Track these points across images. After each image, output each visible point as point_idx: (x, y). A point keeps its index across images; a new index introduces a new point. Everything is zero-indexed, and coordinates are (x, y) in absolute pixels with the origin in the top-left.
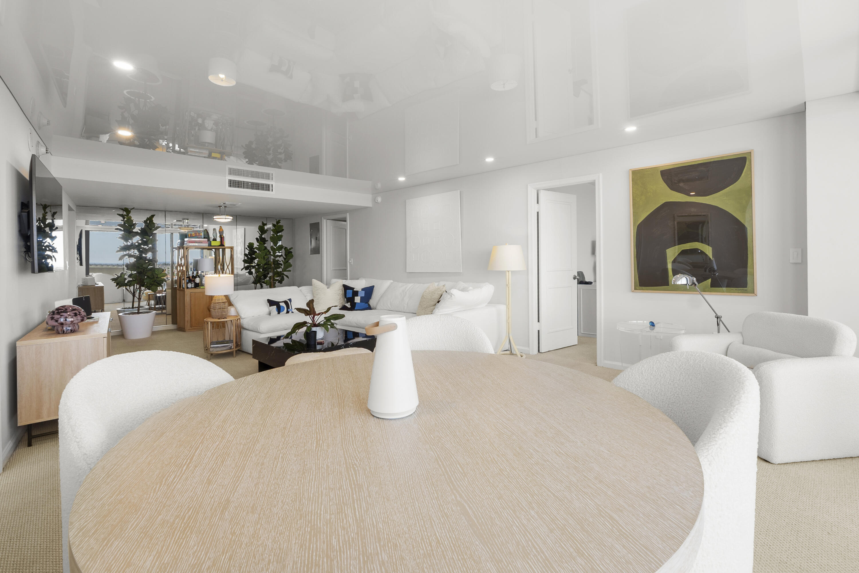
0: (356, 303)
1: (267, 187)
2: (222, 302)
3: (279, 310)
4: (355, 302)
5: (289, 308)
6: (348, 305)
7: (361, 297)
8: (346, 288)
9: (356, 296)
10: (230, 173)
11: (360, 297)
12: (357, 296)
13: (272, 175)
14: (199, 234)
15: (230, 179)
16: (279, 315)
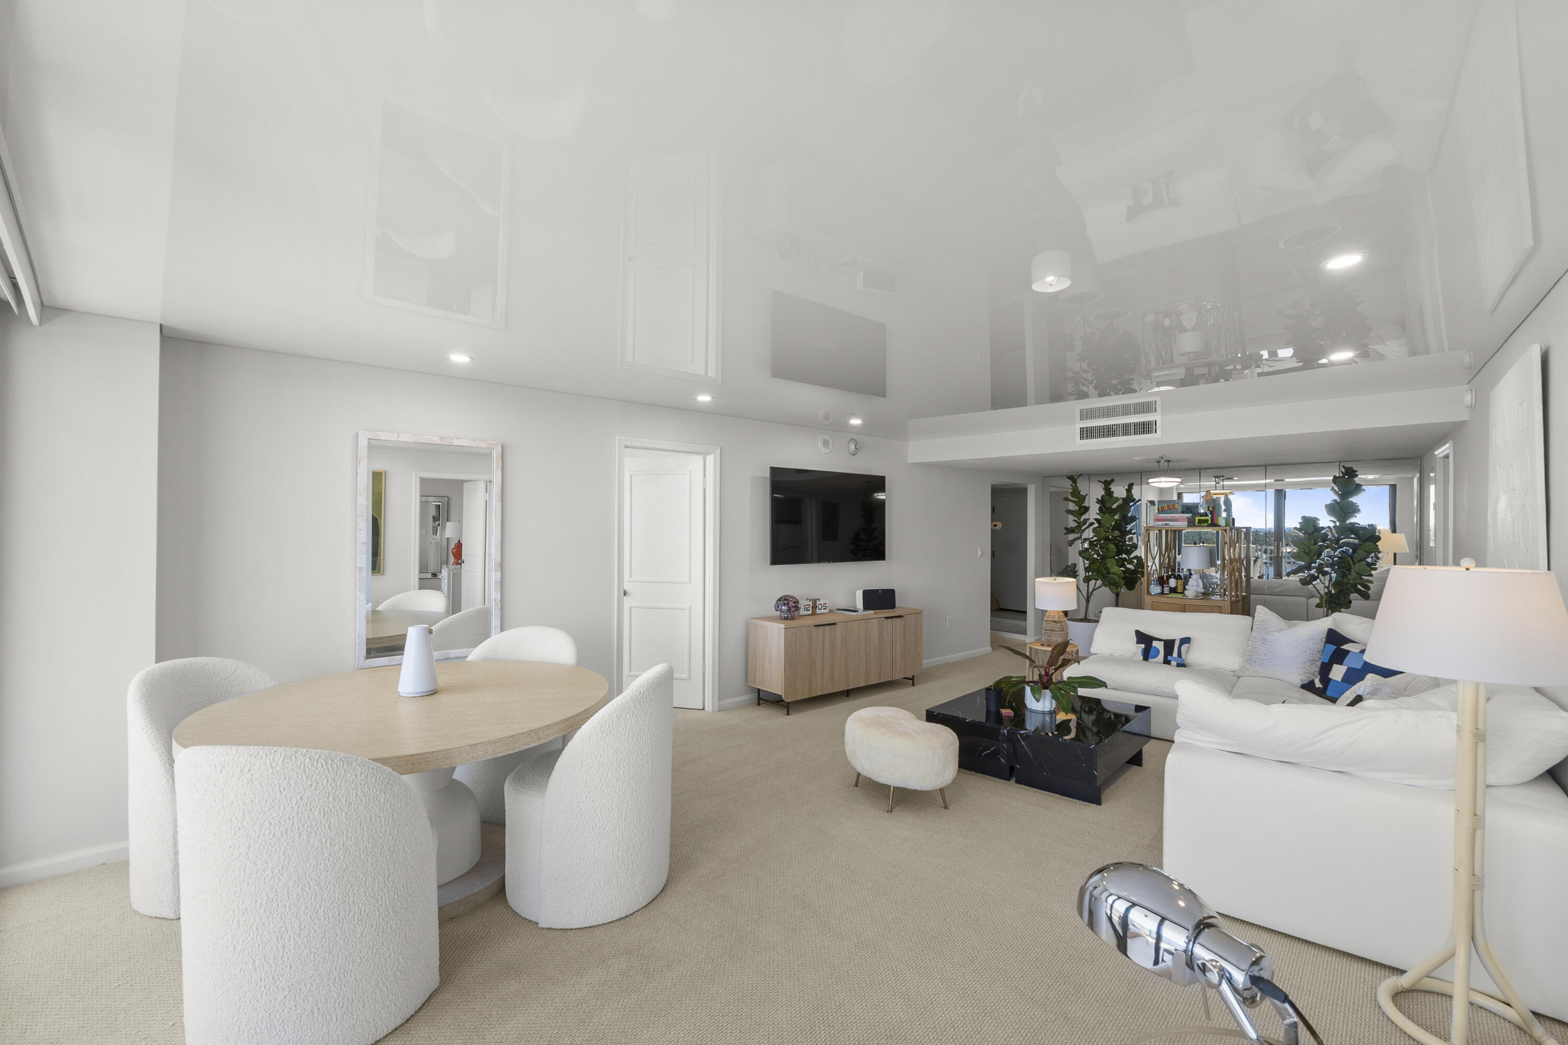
0: (1331, 679)
1: (1146, 428)
2: (1052, 621)
3: (1146, 655)
4: (1331, 676)
5: (1172, 655)
6: (1318, 684)
7: (1349, 669)
8: (1335, 638)
9: (1337, 664)
10: (1082, 418)
11: (1346, 667)
12: (1341, 663)
13: (1155, 404)
14: (1174, 506)
15: (1082, 427)
16: (1145, 662)
